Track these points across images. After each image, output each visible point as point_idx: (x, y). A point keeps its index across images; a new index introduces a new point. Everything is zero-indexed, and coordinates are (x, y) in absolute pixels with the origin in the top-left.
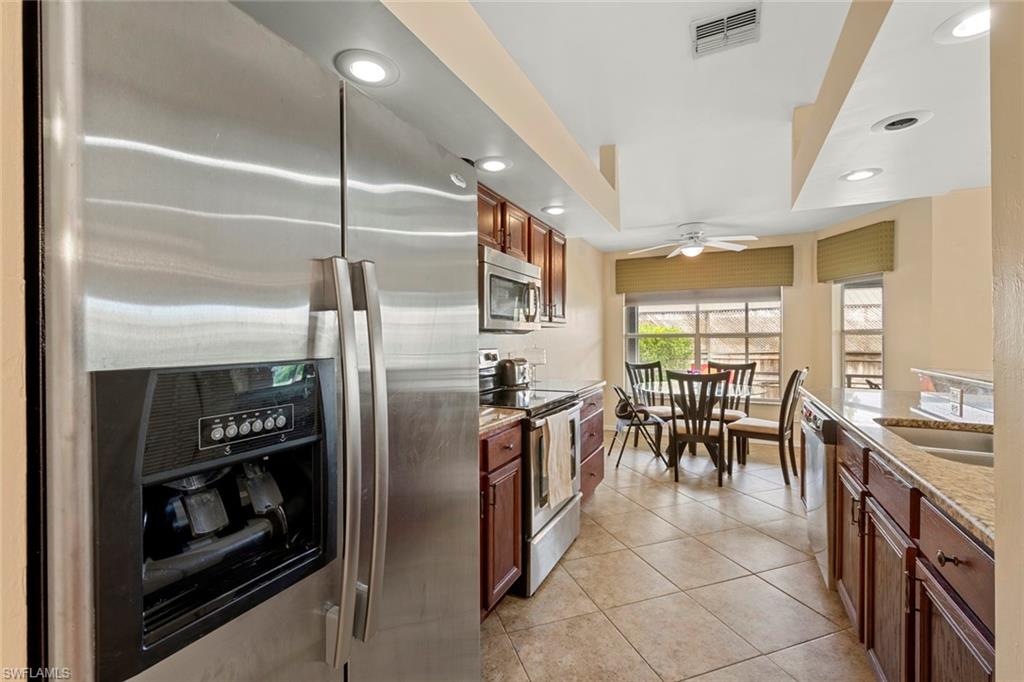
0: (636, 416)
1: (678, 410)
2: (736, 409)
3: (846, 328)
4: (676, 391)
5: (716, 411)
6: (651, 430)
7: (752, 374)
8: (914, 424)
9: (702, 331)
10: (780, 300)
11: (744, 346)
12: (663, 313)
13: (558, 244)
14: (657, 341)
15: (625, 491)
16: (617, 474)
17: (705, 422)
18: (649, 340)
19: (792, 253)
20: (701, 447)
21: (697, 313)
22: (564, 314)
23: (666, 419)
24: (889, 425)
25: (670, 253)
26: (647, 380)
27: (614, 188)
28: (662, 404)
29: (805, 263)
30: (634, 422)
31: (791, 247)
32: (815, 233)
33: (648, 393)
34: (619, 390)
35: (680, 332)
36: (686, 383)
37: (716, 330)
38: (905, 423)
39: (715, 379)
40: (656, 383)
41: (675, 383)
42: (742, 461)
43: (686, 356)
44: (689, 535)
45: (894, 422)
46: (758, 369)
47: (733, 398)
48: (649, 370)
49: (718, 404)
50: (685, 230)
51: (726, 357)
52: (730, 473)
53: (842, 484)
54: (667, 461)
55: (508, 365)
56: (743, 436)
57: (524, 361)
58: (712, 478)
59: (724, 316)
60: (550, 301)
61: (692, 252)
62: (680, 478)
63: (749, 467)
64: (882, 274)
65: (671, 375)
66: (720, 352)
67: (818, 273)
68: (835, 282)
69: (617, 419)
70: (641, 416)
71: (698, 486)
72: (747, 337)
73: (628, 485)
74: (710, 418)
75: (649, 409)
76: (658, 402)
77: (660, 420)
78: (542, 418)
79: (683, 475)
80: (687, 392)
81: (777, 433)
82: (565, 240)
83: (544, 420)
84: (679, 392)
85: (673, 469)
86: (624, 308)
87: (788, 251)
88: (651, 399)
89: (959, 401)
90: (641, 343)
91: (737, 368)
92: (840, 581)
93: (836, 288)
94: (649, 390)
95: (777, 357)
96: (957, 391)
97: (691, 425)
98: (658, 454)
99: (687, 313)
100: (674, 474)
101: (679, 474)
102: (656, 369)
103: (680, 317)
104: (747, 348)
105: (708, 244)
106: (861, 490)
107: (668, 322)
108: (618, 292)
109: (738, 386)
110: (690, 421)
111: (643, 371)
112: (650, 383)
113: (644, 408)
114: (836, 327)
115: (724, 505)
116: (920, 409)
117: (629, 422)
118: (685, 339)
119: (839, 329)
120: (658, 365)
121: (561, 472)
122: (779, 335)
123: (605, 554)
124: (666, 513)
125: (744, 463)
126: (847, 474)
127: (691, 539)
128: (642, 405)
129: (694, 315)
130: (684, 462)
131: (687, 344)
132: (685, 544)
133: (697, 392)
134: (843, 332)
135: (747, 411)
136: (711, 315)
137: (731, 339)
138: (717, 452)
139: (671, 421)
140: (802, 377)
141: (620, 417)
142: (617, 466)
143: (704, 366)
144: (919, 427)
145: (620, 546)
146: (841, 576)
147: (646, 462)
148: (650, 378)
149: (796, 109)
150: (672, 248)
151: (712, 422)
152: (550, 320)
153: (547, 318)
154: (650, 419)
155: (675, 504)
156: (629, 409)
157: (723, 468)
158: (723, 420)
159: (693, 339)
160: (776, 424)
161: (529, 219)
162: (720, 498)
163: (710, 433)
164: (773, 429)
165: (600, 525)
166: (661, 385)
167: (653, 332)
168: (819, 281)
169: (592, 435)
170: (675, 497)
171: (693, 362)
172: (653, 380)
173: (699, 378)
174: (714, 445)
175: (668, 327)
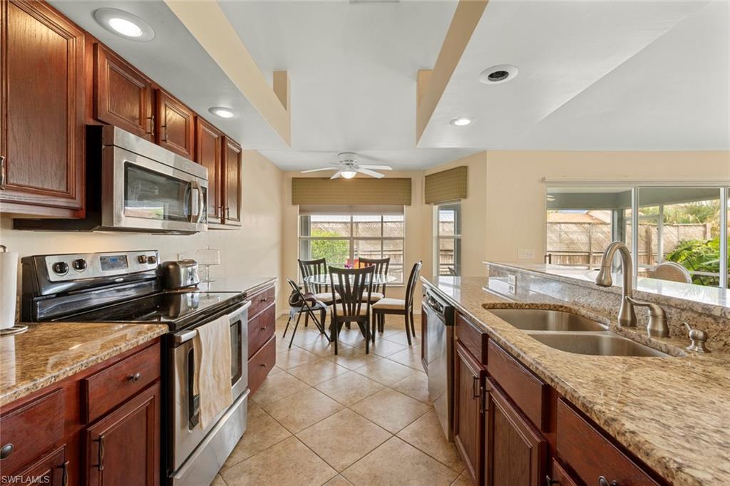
0: (306, 304)
1: (338, 295)
2: (377, 292)
3: (440, 235)
4: (336, 282)
5: (365, 294)
6: (317, 313)
7: (387, 265)
8: (504, 307)
9: (354, 236)
10: (403, 214)
11: (380, 246)
12: (329, 223)
13: (232, 151)
14: (324, 242)
15: (294, 372)
16: (289, 354)
17: (357, 304)
18: (319, 241)
19: (411, 183)
20: (354, 324)
21: (352, 223)
22: (239, 217)
23: (328, 304)
24: (489, 308)
25: (333, 175)
26: (315, 274)
27: (286, 109)
28: (326, 291)
29: (418, 190)
30: (304, 309)
31: (410, 179)
32: (424, 171)
33: (316, 285)
34: (292, 283)
35: (340, 236)
36: (343, 276)
37: (363, 235)
38: (498, 306)
39: (364, 272)
40: (322, 276)
41: (335, 276)
42: (381, 330)
43: (344, 253)
44: (345, 406)
45: (492, 306)
46: (391, 262)
47: (375, 285)
48: (317, 265)
49: (366, 289)
50: (343, 157)
51: (369, 253)
52: (373, 341)
53: (459, 358)
54: (329, 337)
55: (171, 267)
56: (381, 313)
57: (193, 262)
58: (361, 347)
59: (367, 226)
60: (223, 203)
61: (348, 175)
62: (339, 351)
63: (386, 333)
64: (460, 200)
65: (332, 270)
66: (367, 250)
67: (426, 198)
68: (435, 204)
69: (291, 307)
70: (310, 303)
71: (352, 356)
72: (382, 239)
73: (298, 364)
74: (361, 301)
75: (316, 296)
76: (323, 289)
77: (324, 305)
78: (192, 329)
79: (342, 348)
80: (344, 284)
81: (404, 308)
82: (241, 150)
83: (195, 331)
84: (338, 284)
85: (334, 343)
86: (299, 217)
87: (408, 182)
88: (318, 288)
89: (514, 284)
90: (312, 243)
91: (377, 262)
92: (457, 437)
93: (435, 208)
94: (317, 282)
95: (401, 253)
96: (513, 277)
97: (347, 308)
98: (323, 332)
99: (345, 223)
100: (334, 347)
101: (338, 347)
102: (322, 265)
103: (340, 226)
104: (382, 247)
105: (359, 171)
106: (480, 369)
107: (332, 229)
108: (294, 203)
109: (378, 275)
110: (346, 305)
111: (312, 266)
112: (317, 276)
113: (313, 297)
114: (435, 234)
115: (371, 371)
116: (488, 288)
117: (300, 309)
118: (343, 241)
119: (436, 235)
120: (323, 261)
121: (219, 383)
122: (403, 238)
123: (270, 448)
124: (326, 386)
125: (382, 332)
126: (462, 348)
127: (346, 409)
128: (311, 294)
129: (349, 225)
130: (342, 336)
131: (344, 245)
132: (342, 417)
133: (352, 282)
134: (439, 237)
135: (384, 293)
136: (360, 225)
137: (372, 241)
138: (365, 327)
139: (332, 306)
140: (419, 268)
141: (292, 305)
142: (290, 347)
143: (356, 261)
144: (506, 308)
145: (285, 434)
146: (458, 433)
147: (314, 339)
148: (317, 272)
149: (419, 71)
150: (335, 171)
151: (362, 304)
152: (223, 222)
153: (219, 221)
154: (317, 305)
155: (334, 377)
156: (300, 298)
157: (368, 337)
158: (370, 301)
159: (349, 241)
160: (402, 302)
161: (196, 118)
162: (368, 365)
163: (361, 314)
164: (402, 306)
165: (268, 413)
166: (325, 277)
167: (322, 236)
168: (426, 203)
169: (263, 329)
170: (335, 369)
171: (348, 257)
172: (319, 273)
173: (352, 272)
174: (363, 322)
175: (332, 232)
